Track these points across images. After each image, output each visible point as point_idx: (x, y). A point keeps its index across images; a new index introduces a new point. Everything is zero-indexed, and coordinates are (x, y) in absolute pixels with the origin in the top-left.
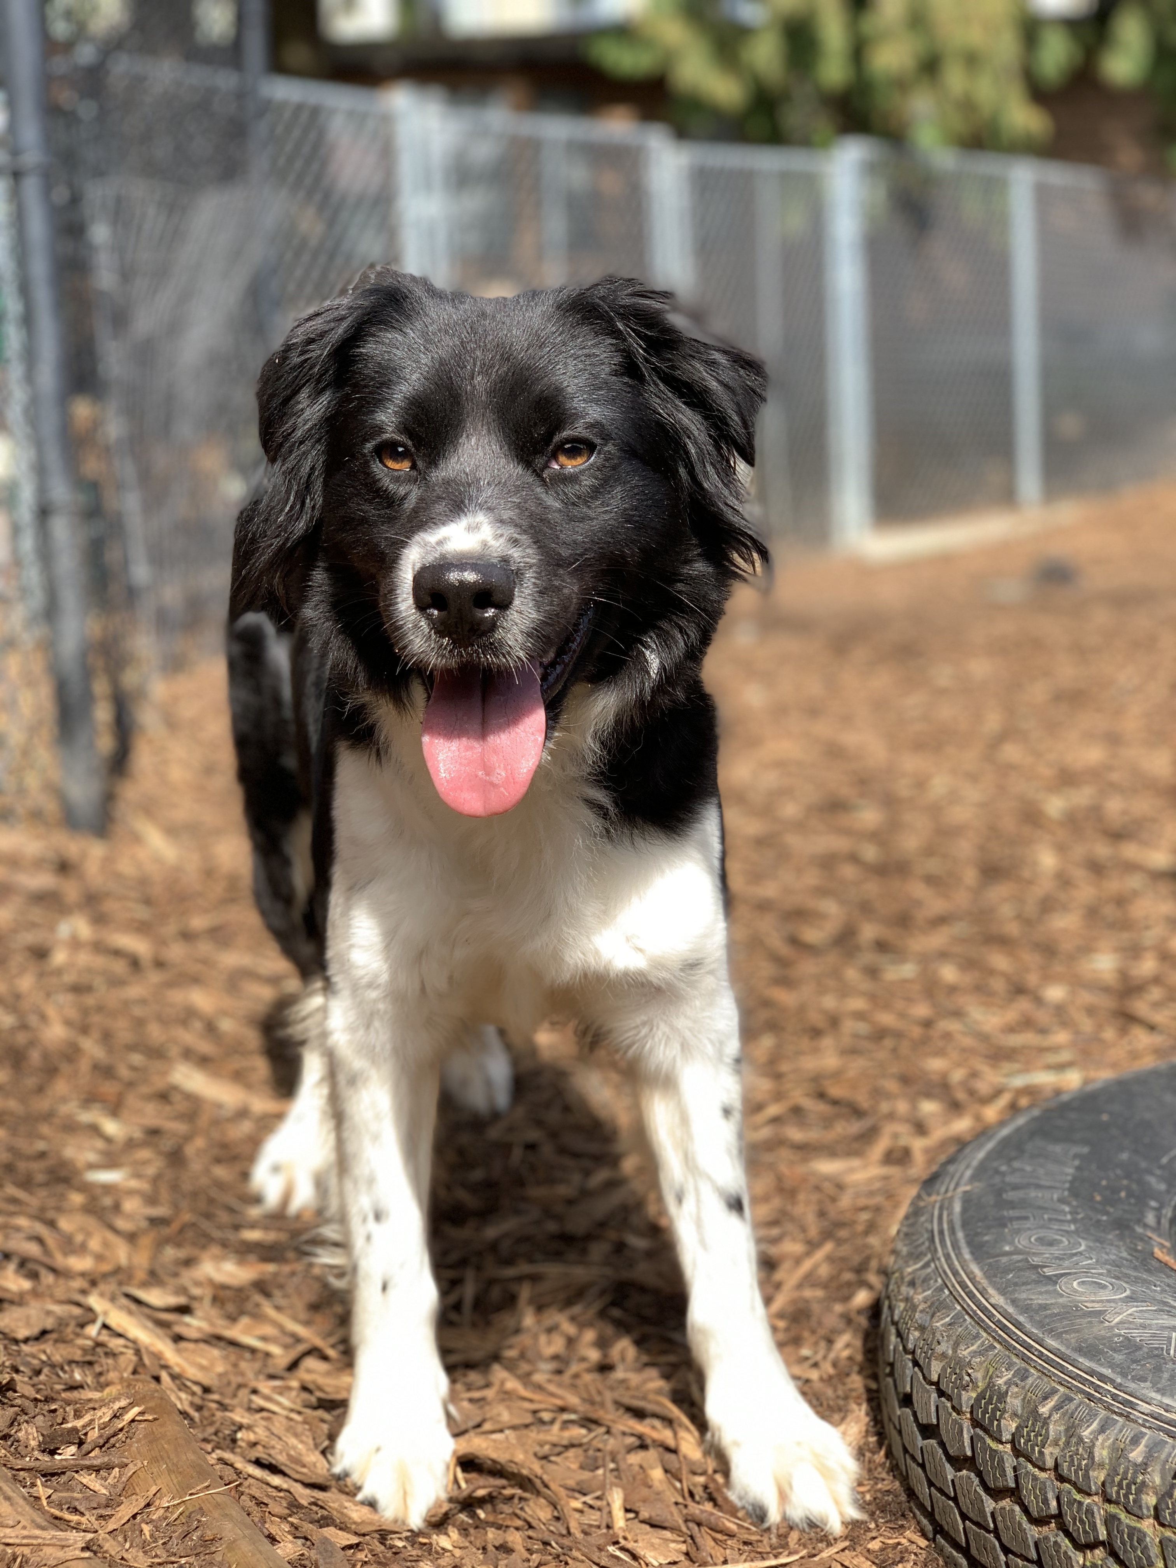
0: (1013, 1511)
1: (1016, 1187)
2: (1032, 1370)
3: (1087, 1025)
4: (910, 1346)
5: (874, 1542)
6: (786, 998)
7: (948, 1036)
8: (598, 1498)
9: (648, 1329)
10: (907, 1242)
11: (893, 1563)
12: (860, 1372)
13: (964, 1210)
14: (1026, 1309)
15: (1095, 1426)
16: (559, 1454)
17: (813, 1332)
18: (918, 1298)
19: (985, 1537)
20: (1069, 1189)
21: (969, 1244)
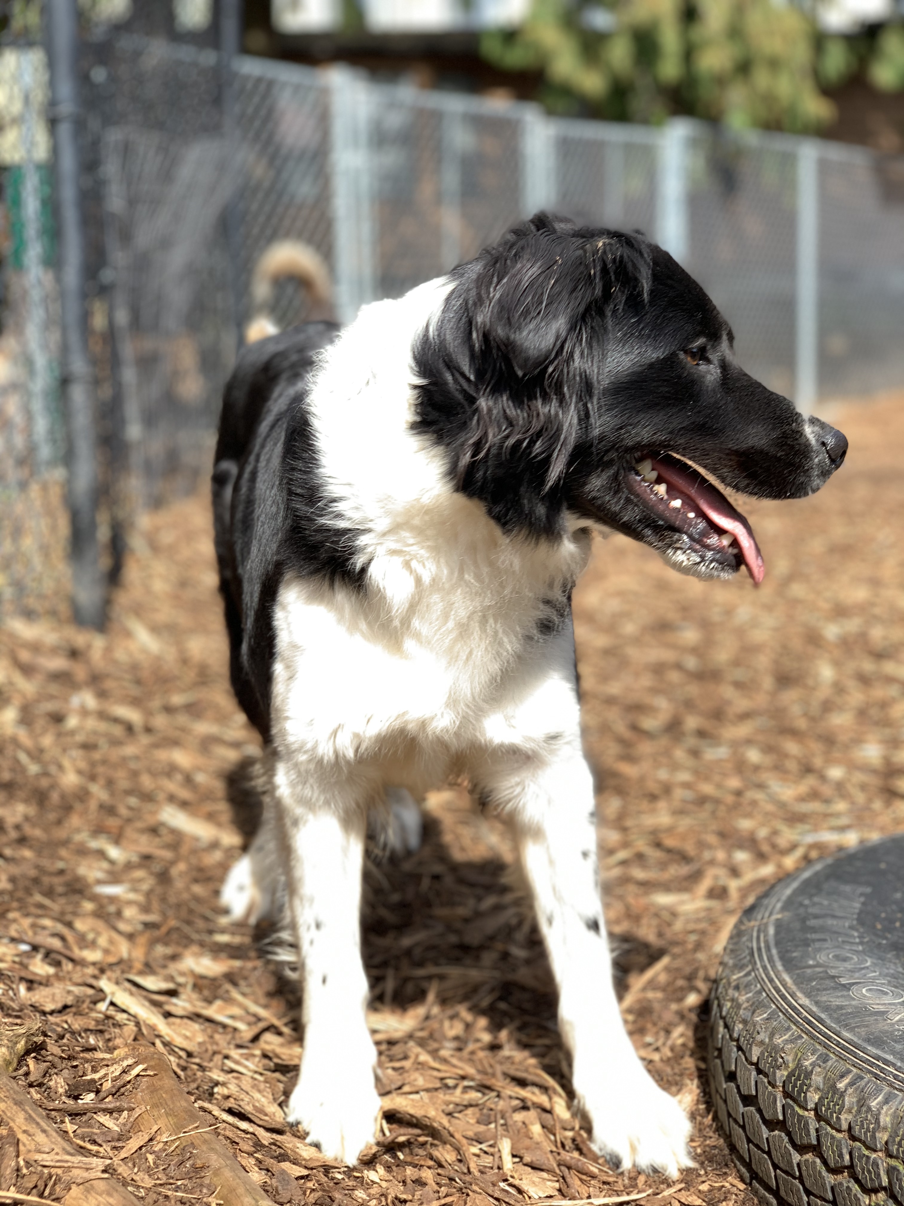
0: (815, 1162)
1: (816, 917)
2: (831, 1055)
3: (860, 798)
4: (735, 1035)
5: (704, 1185)
6: (629, 770)
7: (754, 803)
8: (491, 1146)
9: (527, 1018)
10: (733, 956)
11: (718, 1201)
12: (692, 1055)
13: (777, 933)
14: (826, 1009)
15: (880, 1098)
16: (460, 1112)
17: (655, 1024)
18: (742, 999)
19: (792, 1182)
20: (858, 919)
21: (782, 958)
